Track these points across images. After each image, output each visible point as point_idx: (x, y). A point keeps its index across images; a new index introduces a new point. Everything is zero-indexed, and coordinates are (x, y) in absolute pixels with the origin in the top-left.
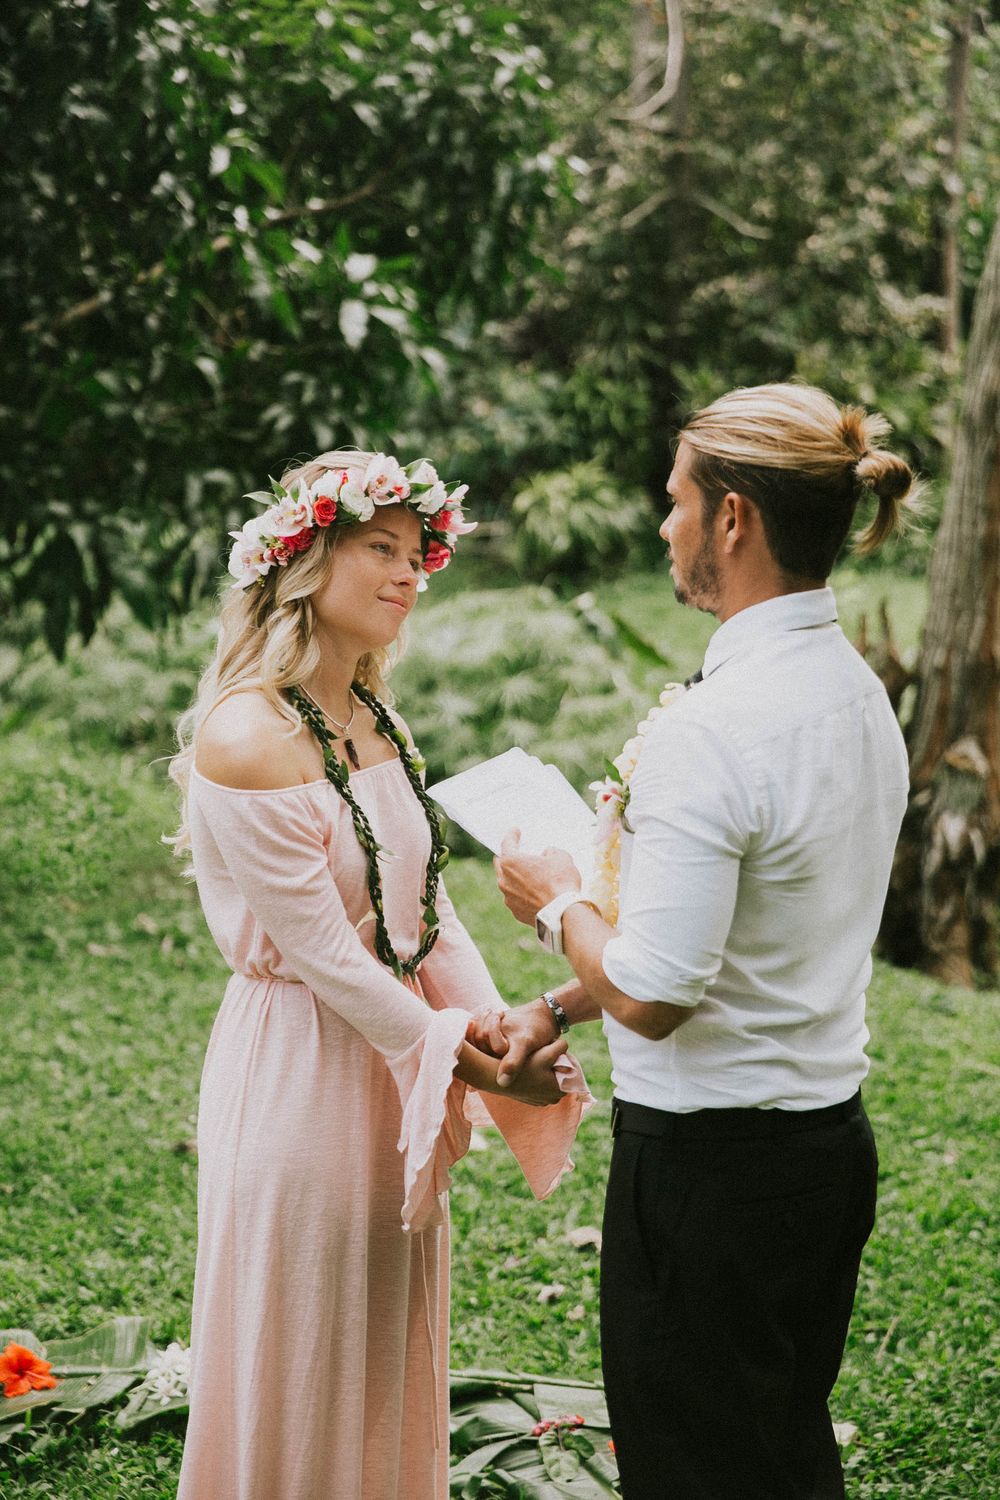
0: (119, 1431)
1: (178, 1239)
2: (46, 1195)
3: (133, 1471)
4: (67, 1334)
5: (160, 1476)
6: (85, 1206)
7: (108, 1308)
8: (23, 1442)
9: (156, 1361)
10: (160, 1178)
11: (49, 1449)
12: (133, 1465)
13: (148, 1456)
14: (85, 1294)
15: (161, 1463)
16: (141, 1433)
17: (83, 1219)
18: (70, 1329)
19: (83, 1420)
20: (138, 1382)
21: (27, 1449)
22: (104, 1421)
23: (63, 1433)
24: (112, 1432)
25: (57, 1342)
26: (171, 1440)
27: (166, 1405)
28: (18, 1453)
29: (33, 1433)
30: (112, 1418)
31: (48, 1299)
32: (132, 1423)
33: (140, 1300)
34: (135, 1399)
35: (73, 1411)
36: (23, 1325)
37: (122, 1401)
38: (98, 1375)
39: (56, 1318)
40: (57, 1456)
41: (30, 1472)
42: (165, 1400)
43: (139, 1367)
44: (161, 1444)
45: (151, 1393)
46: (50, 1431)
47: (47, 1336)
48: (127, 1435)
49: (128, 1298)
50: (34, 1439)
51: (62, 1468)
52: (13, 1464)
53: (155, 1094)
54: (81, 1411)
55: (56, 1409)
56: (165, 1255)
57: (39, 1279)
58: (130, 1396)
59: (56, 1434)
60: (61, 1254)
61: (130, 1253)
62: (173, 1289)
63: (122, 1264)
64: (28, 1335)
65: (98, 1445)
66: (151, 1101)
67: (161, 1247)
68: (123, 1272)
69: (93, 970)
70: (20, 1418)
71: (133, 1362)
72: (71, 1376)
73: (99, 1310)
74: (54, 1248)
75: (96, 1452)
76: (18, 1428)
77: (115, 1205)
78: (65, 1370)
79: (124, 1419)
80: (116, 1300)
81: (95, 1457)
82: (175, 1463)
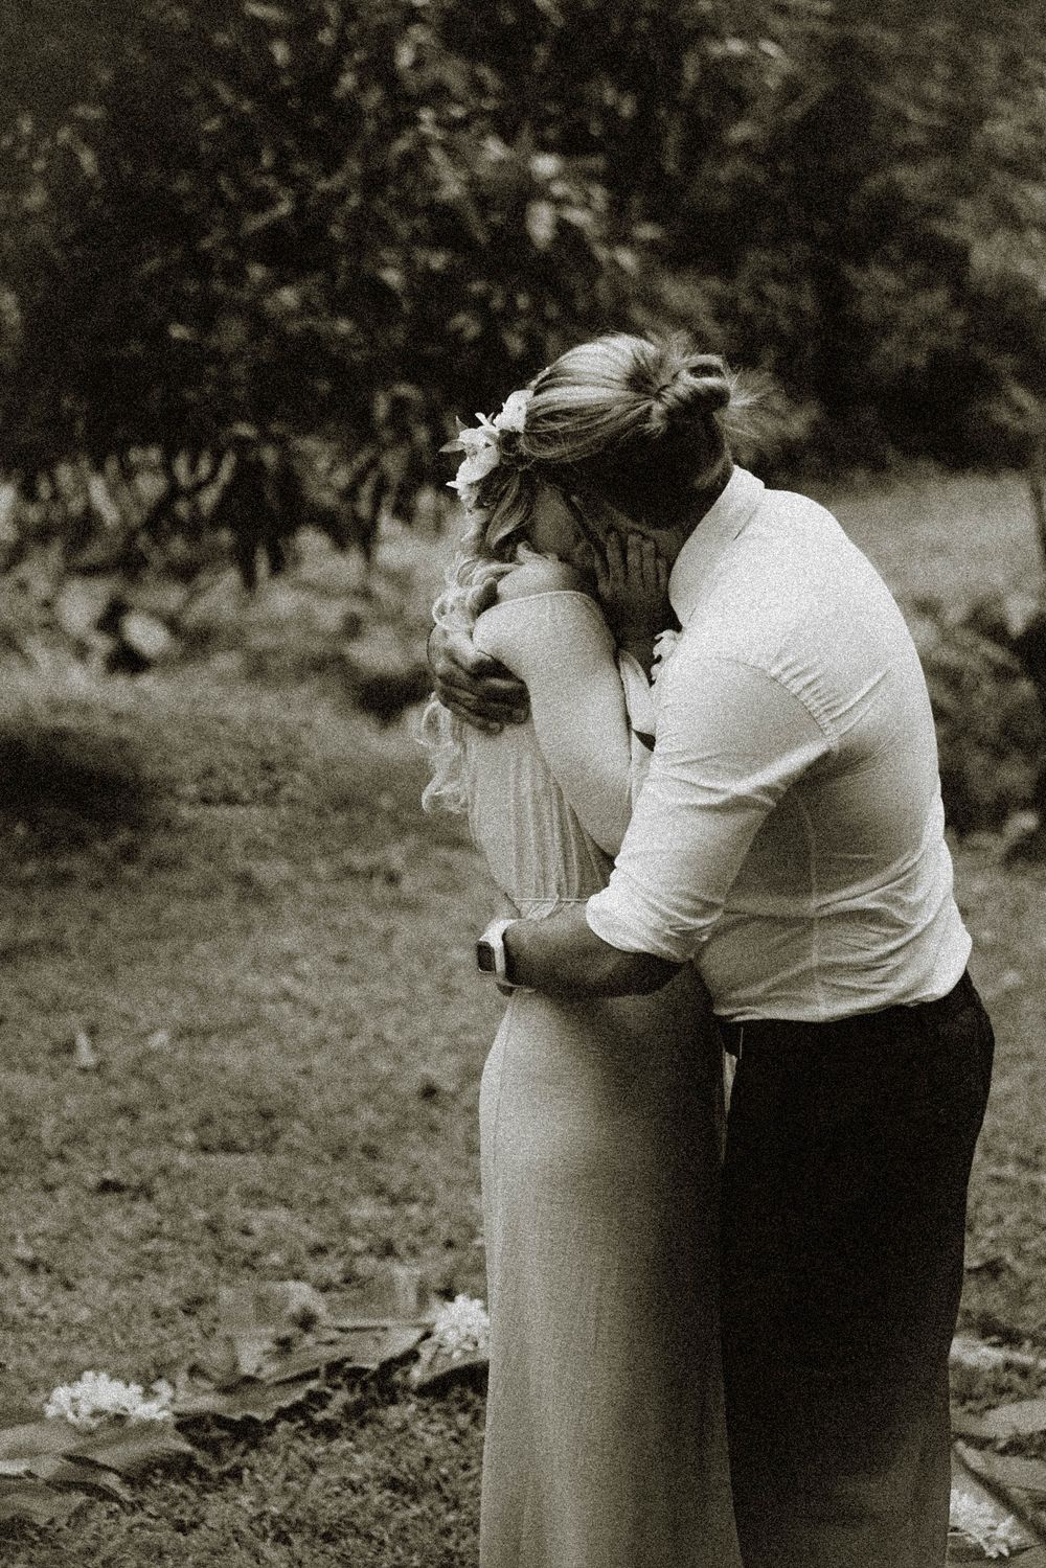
0: (415, 1387)
1: (440, 1186)
2: (297, 1142)
3: (435, 1428)
4: (344, 1286)
5: (463, 1433)
6: (340, 1152)
7: (381, 1257)
8: (319, 1399)
9: (443, 1315)
10: (411, 1122)
11: (346, 1407)
12: (432, 1421)
13: (447, 1413)
14: (357, 1244)
15: (463, 1420)
16: (437, 1389)
17: (340, 1166)
18: (347, 1281)
19: (375, 1376)
20: (427, 1335)
21: (324, 1407)
22: (398, 1377)
23: (357, 1389)
24: (406, 1389)
25: (335, 1295)
26: (470, 1395)
27: (458, 1360)
28: (316, 1411)
29: (329, 1390)
30: (406, 1374)
31: (318, 1251)
32: (428, 1377)
33: (413, 1250)
34: (426, 1353)
35: (365, 1366)
36: (297, 1277)
37: (412, 1356)
38: (385, 1329)
39: (332, 1269)
40: (354, 1412)
41: (330, 1430)
42: (457, 1355)
43: (427, 1320)
44: (458, 1400)
45: (440, 1346)
46: (345, 1386)
47: (325, 1288)
48: (423, 1391)
49: (401, 1248)
50: (330, 1397)
51: (362, 1425)
52: (310, 1423)
53: (390, 1034)
54: (374, 1366)
55: (349, 1365)
56: (430, 1203)
57: (304, 1229)
58: (421, 1350)
59: (351, 1389)
60: (323, 1202)
61: (394, 1201)
62: (442, 1238)
63: (387, 1212)
64: (305, 1287)
65: (394, 1401)
66: (387, 1044)
67: (425, 1195)
68: (390, 1222)
69: (305, 908)
70: (313, 1375)
71: (418, 1314)
72: (356, 1329)
73: (372, 1261)
74: (315, 1197)
75: (392, 1409)
76: (313, 1385)
77: (371, 1152)
78: (347, 1323)
79: (418, 1374)
80: (388, 1250)
81: (394, 1414)
82: (477, 1418)
